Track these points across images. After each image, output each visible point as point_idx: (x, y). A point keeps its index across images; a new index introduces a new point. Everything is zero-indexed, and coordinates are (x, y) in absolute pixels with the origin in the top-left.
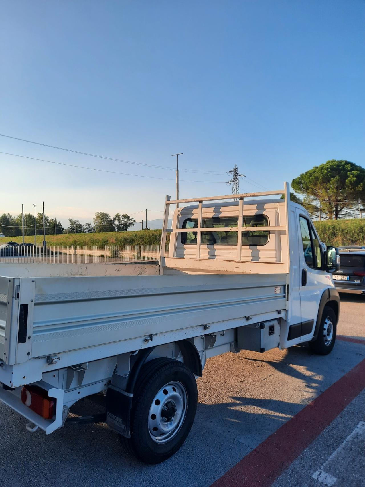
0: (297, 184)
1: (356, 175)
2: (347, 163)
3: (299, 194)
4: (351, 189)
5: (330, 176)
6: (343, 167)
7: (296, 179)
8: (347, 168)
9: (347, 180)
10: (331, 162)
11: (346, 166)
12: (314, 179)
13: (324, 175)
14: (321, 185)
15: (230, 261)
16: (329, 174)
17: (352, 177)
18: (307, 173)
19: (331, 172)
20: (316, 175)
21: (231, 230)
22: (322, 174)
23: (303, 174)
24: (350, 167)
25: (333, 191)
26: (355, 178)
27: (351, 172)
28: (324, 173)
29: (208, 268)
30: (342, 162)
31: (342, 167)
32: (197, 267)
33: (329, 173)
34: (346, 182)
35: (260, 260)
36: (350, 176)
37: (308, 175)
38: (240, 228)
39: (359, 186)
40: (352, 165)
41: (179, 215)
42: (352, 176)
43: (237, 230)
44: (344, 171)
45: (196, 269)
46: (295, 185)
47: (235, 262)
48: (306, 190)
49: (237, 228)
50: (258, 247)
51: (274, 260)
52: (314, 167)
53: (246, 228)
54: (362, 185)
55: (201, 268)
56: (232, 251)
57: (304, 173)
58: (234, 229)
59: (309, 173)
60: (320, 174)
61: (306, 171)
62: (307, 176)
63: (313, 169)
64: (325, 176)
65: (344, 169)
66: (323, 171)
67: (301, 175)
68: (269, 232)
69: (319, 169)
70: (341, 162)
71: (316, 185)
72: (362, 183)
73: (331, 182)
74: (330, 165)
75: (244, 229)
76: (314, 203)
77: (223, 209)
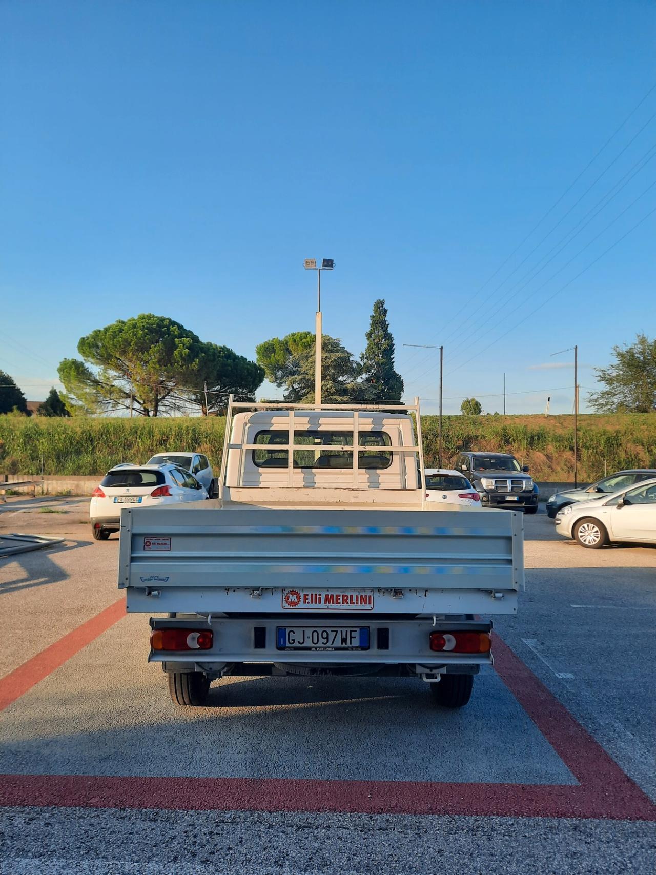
0: (88, 345)
1: (188, 345)
2: (173, 323)
3: (92, 366)
4: (182, 366)
5: (147, 341)
6: (167, 329)
7: (88, 338)
8: (173, 332)
9: (175, 351)
10: (146, 317)
11: (172, 328)
12: (122, 343)
13: (139, 338)
14: (134, 355)
15: (345, 489)
16: (146, 338)
17: (182, 347)
18: (106, 330)
19: (149, 335)
20: (124, 335)
21: (342, 448)
22: (135, 337)
23: (100, 331)
24: (177, 330)
25: (154, 365)
26: (187, 350)
27: (180, 339)
28: (139, 335)
29: (311, 500)
30: (164, 320)
31: (165, 328)
32: (290, 499)
33: (146, 336)
34: (174, 354)
35: (381, 487)
36: (180, 345)
37: (110, 333)
38: (356, 448)
39: (194, 363)
40: (180, 327)
41: (245, 424)
42: (182, 345)
43: (352, 449)
44: (168, 336)
45: (289, 502)
46: (86, 347)
47: (353, 489)
48: (106, 359)
49: (352, 446)
50: (378, 471)
51: (399, 486)
52: (117, 321)
53: (364, 447)
54: (197, 363)
55: (297, 500)
56: (341, 476)
57: (102, 329)
58: (347, 448)
59: (111, 330)
60: (131, 334)
61: (106, 326)
62: (108, 335)
63: (115, 323)
64: (141, 339)
65: (168, 332)
66: (137, 331)
67: (95, 331)
68: (391, 453)
69: (129, 327)
70: (162, 320)
71: (124, 352)
72: (198, 360)
73: (150, 351)
74: (147, 323)
75: (362, 448)
76: (118, 383)
77: (322, 420)
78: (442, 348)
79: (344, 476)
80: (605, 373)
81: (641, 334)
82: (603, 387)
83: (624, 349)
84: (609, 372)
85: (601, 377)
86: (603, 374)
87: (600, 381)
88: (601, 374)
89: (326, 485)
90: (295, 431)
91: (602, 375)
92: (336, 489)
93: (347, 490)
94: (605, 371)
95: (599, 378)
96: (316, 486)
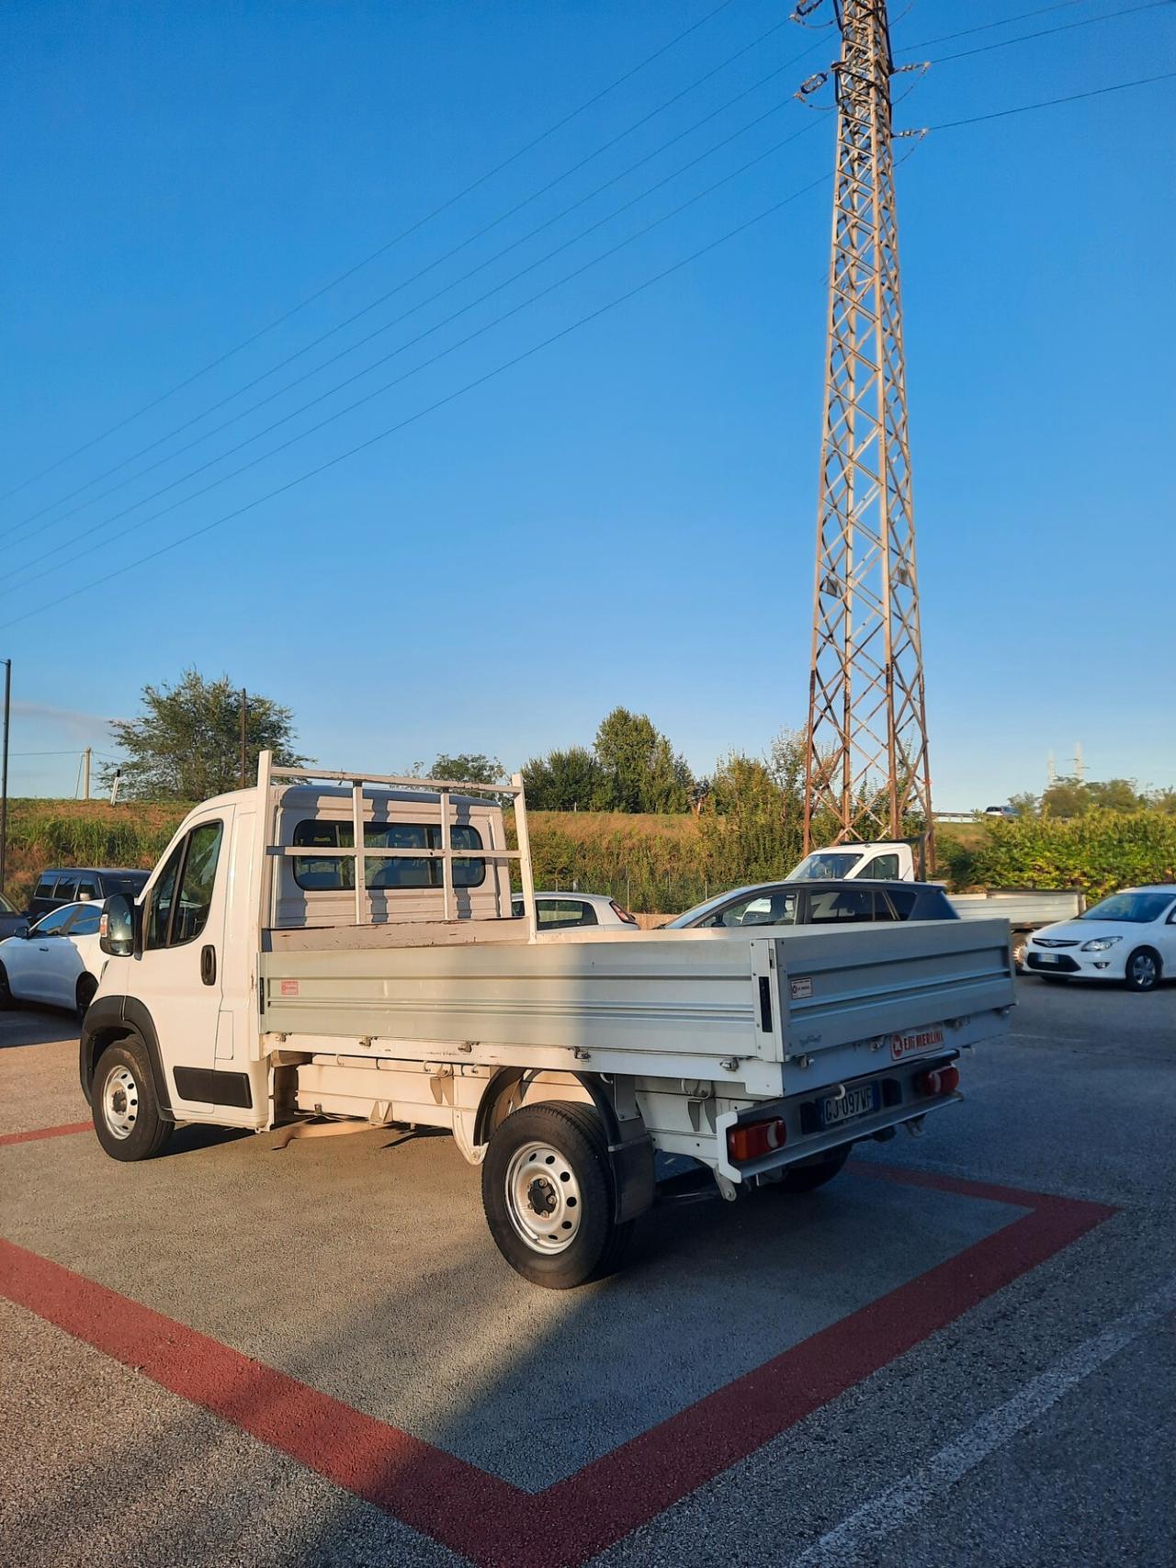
15: (440, 922)
35: (473, 915)
38: (448, 852)
43: (440, 855)
50: (470, 890)
51: (493, 914)
53: (454, 851)
56: (421, 901)
68: (483, 861)
75: (456, 854)
77: (391, 805)
78: (9, 664)
79: (430, 901)
80: (129, 730)
81: (192, 672)
82: (125, 755)
83: (164, 695)
84: (137, 730)
85: (122, 737)
86: (126, 732)
87: (121, 744)
88: (122, 732)
89: (415, 917)
90: (365, 823)
91: (123, 734)
92: (429, 922)
93: (442, 924)
94: (129, 727)
95: (119, 740)
96: (389, 920)
